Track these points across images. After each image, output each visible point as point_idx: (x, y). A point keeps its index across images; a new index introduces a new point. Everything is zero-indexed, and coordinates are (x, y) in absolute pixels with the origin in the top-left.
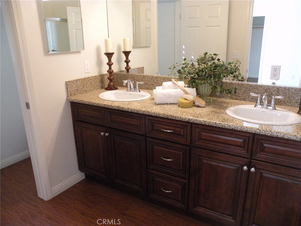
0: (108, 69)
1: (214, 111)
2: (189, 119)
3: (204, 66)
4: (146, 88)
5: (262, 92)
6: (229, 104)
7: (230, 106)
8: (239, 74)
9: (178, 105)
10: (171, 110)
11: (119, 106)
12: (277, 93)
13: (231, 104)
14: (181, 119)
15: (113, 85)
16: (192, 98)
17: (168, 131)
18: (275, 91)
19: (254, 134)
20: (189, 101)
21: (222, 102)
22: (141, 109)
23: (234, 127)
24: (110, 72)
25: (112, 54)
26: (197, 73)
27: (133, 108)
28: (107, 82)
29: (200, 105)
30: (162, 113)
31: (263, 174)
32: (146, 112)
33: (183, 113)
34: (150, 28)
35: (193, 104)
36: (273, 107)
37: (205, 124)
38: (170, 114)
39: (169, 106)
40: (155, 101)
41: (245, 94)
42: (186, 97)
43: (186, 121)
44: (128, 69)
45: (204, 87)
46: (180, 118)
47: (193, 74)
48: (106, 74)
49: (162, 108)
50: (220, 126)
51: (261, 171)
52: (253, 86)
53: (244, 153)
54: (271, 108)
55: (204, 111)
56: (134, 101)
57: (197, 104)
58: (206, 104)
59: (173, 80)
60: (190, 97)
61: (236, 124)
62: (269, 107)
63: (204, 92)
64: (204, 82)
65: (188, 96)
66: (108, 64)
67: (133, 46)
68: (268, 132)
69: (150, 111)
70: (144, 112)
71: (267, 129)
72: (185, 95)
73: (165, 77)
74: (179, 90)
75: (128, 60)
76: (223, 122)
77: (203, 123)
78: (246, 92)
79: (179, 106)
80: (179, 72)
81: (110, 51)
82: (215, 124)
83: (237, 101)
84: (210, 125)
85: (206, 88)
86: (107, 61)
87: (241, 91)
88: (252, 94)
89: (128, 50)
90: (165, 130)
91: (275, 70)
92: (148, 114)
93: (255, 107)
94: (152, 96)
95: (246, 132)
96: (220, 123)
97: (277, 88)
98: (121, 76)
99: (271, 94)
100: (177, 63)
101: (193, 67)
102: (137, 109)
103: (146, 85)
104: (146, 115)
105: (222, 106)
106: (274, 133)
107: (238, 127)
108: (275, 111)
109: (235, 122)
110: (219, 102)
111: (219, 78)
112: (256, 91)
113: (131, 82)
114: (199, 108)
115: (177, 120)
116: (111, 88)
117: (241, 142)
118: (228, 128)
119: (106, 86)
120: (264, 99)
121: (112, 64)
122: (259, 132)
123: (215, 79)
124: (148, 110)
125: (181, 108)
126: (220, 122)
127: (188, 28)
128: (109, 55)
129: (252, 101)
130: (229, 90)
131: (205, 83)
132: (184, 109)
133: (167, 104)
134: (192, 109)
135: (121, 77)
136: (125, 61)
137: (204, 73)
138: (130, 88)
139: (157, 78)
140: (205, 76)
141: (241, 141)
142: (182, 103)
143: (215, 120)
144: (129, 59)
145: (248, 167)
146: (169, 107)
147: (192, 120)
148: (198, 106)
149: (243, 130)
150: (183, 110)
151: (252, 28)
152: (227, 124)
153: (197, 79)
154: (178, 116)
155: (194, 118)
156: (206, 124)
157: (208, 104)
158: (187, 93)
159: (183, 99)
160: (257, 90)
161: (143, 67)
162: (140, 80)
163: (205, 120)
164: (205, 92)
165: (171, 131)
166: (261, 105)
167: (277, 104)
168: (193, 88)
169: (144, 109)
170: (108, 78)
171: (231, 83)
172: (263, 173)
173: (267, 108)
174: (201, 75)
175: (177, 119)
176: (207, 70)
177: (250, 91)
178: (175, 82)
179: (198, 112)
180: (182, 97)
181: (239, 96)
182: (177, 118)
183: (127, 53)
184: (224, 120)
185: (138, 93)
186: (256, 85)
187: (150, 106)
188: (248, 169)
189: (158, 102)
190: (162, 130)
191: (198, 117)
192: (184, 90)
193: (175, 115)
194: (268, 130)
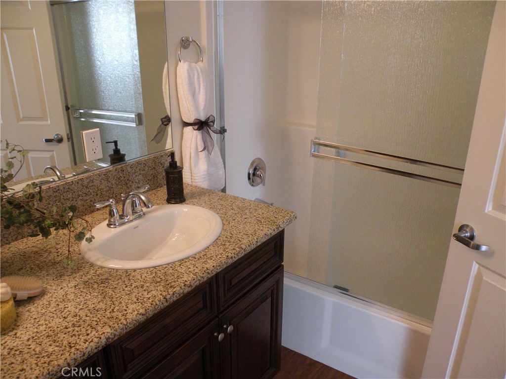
5: (81, 193)
12: (107, 185)
18: (103, 181)
52: (62, 188)
57: (23, 295)
91: (93, 139)
97: (104, 175)
99: (98, 190)
112: (70, 196)
160: (71, 194)
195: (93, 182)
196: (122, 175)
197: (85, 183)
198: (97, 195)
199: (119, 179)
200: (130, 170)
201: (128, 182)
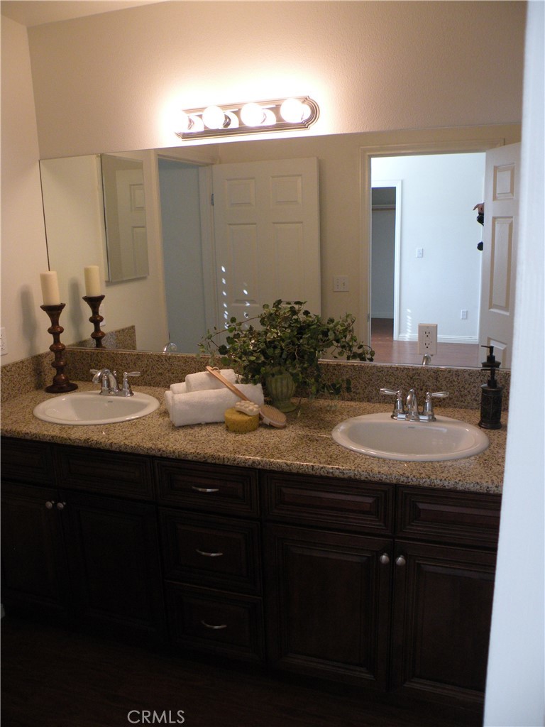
0: (52, 343)
1: (308, 435)
2: (254, 462)
3: (277, 333)
4: (145, 382)
5: (404, 382)
6: (338, 414)
7: (340, 419)
8: (354, 339)
9: (224, 426)
10: (210, 442)
11: (88, 439)
12: (436, 383)
13: (342, 414)
14: (236, 462)
15: (67, 379)
16: (255, 409)
17: (208, 490)
18: (432, 378)
19: (396, 485)
20: (249, 416)
21: (320, 409)
22: (141, 444)
23: (353, 475)
24: (57, 348)
25: (61, 307)
26: (263, 352)
27: (122, 443)
28: (50, 374)
29: (274, 423)
30: (193, 451)
31: (422, 566)
32: (153, 450)
33: (238, 447)
34: (143, 227)
35: (260, 423)
36: (429, 416)
37: (290, 470)
38: (209, 451)
39: (204, 431)
40: (171, 418)
41: (370, 388)
42: (243, 408)
43: (247, 466)
44: (98, 336)
45: (279, 380)
46: (235, 460)
47: (255, 354)
48: (47, 354)
49: (190, 437)
50: (322, 474)
51: (417, 562)
52: (385, 370)
53: (380, 526)
54: (426, 418)
55: (286, 437)
56: (122, 422)
57: (267, 420)
58: (287, 420)
59: (208, 368)
60: (251, 408)
61: (356, 465)
62: (421, 417)
63: (280, 389)
64: (280, 370)
65: (246, 405)
66: (50, 331)
67: (106, 282)
68: (424, 480)
69: (164, 449)
70: (149, 451)
71: (421, 474)
72: (238, 403)
73: (189, 358)
74: (224, 391)
75: (99, 316)
76: (329, 464)
77: (286, 469)
78: (371, 382)
79: (227, 429)
80: (223, 350)
81: (56, 301)
82: (313, 469)
83: (353, 403)
84: (301, 471)
85: (285, 382)
86: (50, 325)
87: (361, 381)
88: (383, 391)
89: (96, 293)
90: (200, 490)
91: (427, 345)
92: (158, 454)
93: (392, 417)
94: (161, 404)
95: (380, 483)
96: (322, 468)
97: (435, 373)
98: (84, 357)
99: (424, 385)
100: (215, 328)
101: (251, 335)
102: (133, 445)
103: (145, 376)
104: (154, 457)
105: (322, 420)
106: (435, 481)
107: (362, 473)
108: (434, 424)
109: (354, 461)
110: (315, 411)
111: (312, 359)
112: (393, 380)
113: (111, 375)
114: (272, 431)
115: (228, 465)
116: (62, 388)
117: (370, 504)
118: (341, 475)
119: (49, 383)
120: (410, 402)
121: (62, 330)
122: (405, 481)
123: (304, 364)
124: (160, 446)
125: (234, 435)
126: (321, 466)
127: (231, 226)
128: (53, 311)
129: (386, 401)
130: (334, 385)
131: (280, 373)
132: (240, 437)
133: (199, 425)
134: (258, 433)
135: (84, 359)
136: (92, 320)
137: (278, 351)
138: (109, 385)
139: (170, 358)
140: (281, 356)
141: (370, 500)
142: (234, 422)
143: (310, 461)
144: (100, 314)
145: (389, 556)
146: (204, 433)
147: (260, 463)
148: (271, 427)
149: (373, 479)
150: (237, 438)
151: (372, 209)
152: (337, 469)
153: (264, 364)
154: (229, 456)
155: (265, 459)
156: (293, 471)
157: (292, 417)
158: (242, 397)
159: (234, 411)
161: (133, 327)
162: (131, 365)
163: (289, 462)
164: (282, 390)
165: (213, 490)
166: (404, 413)
167: (436, 406)
168: (255, 383)
169: (148, 444)
170: (53, 365)
171: (337, 365)
172: (423, 564)
173: (418, 420)
174: (270, 354)
175: (226, 463)
176: (283, 345)
177: (379, 381)
178: (214, 373)
179: (272, 442)
180: (233, 408)
181: (358, 391)
182: (226, 460)
183: (94, 302)
184: (329, 459)
185: (128, 398)
186: (391, 367)
187: (163, 434)
188: (390, 560)
189: (178, 422)
190: (194, 488)
191: (273, 456)
192: (237, 390)
193: (221, 455)
194: (423, 475)
195: (419, 375)
196: (455, 380)
197: (411, 374)
198: (422, 390)
199: (451, 382)
200: (467, 377)
201: (462, 389)
